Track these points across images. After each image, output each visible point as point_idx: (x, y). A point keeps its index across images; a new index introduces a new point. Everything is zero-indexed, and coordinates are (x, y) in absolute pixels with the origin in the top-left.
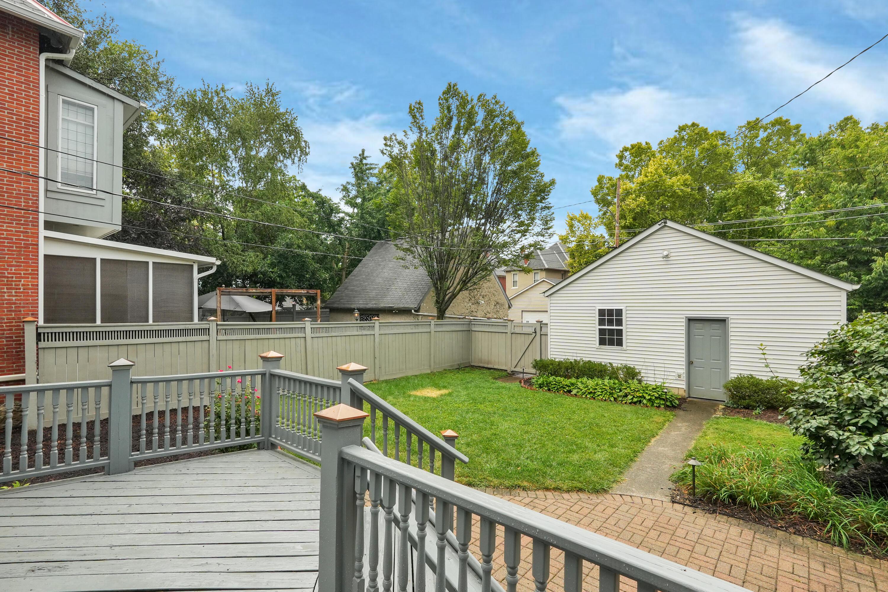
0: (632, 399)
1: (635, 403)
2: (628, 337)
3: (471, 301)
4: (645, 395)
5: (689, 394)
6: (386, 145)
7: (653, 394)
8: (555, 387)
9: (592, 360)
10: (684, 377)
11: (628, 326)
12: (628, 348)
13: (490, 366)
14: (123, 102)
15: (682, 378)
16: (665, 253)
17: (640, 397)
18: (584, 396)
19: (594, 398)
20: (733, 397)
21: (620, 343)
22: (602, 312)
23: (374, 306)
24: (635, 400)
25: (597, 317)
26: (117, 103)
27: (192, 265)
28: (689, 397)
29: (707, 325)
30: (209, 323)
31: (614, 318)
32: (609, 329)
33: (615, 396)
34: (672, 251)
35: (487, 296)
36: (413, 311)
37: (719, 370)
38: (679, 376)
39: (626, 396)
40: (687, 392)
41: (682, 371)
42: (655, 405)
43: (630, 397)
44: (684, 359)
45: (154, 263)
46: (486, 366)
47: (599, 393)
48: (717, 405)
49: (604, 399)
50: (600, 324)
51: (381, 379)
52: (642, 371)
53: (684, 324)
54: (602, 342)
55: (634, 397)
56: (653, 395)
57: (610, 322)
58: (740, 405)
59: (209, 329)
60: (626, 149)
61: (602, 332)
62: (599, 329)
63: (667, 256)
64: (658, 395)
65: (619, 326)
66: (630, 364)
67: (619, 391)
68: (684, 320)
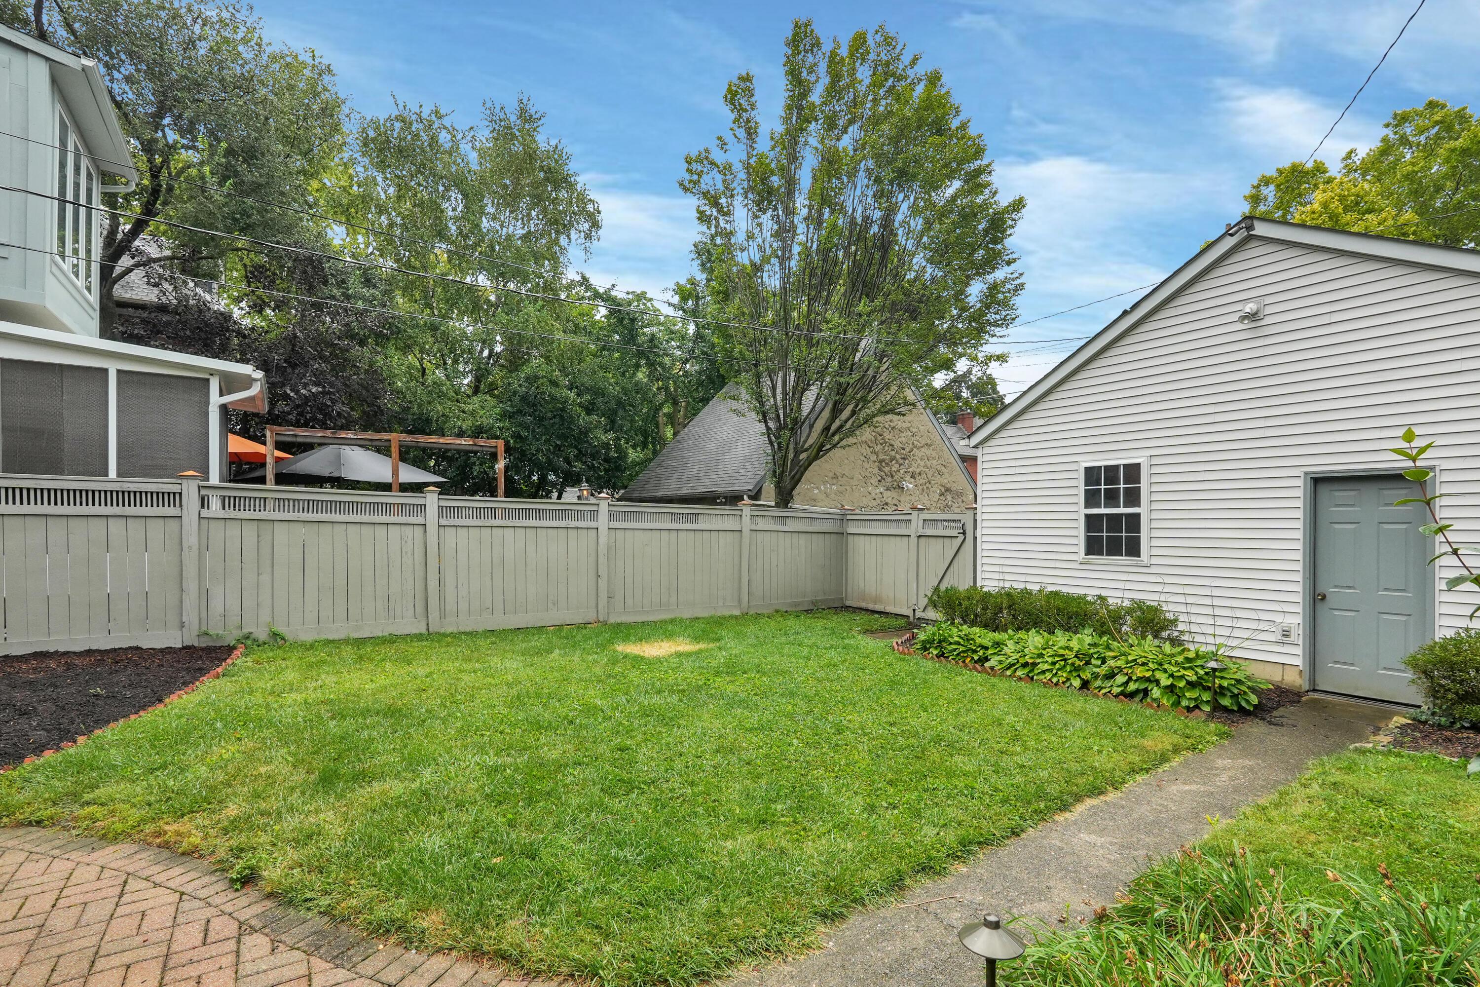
0: (1126, 683)
1: (1132, 695)
2: (1155, 533)
3: (883, 483)
4: (1159, 675)
5: (1313, 680)
6: (690, 171)
7: (1183, 672)
8: (955, 650)
9: (1064, 590)
10: (1298, 635)
11: (1155, 506)
12: (1154, 561)
13: (879, 607)
14: (47, 59)
15: (1293, 638)
16: (1250, 307)
17: (1148, 680)
18: (1008, 673)
19: (1032, 678)
20: (1435, 692)
21: (1134, 549)
22: (1092, 474)
23: (690, 491)
24: (1132, 687)
25: (1082, 488)
26: (32, 60)
27: (208, 380)
28: (1314, 690)
29: (1370, 491)
30: (179, 481)
31: (1122, 486)
32: (1108, 516)
33: (1086, 675)
34: (1268, 300)
35: (924, 476)
36: (745, 497)
37: (1403, 618)
38: (1286, 633)
39: (1111, 676)
40: (1306, 675)
41: (1296, 620)
42: (1184, 703)
43: (1120, 679)
44: (1299, 588)
45: (119, 371)
46: (871, 606)
47: (1046, 667)
48: (1388, 716)
49: (1055, 680)
50: (1088, 505)
51: (612, 620)
52: (1181, 618)
53: (1299, 493)
54: (1093, 547)
55: (1130, 679)
56: (1182, 677)
57: (1112, 498)
58: (1461, 718)
59: (180, 494)
60: (1266, 181)
61: (1092, 522)
62: (1088, 517)
63: (1253, 317)
64: (1194, 678)
65: (1134, 506)
66: (1151, 599)
67: (1099, 662)
68: (1300, 482)
